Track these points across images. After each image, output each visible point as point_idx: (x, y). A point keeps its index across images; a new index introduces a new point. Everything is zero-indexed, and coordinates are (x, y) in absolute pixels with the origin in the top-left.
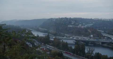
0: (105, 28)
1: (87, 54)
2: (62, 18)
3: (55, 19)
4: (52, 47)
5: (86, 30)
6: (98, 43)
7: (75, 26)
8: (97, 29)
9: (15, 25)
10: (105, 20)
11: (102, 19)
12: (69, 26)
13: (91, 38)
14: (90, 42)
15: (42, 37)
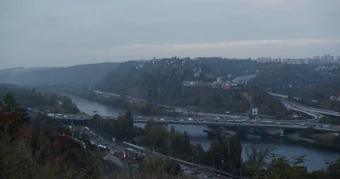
0: (291, 86)
1: (247, 166)
2: (164, 59)
3: (141, 62)
4: (141, 148)
5: (236, 93)
6: (274, 132)
7: (205, 84)
8: (269, 91)
9: (19, 84)
10: (289, 63)
11: (282, 61)
12: (185, 83)
13: (254, 118)
14: (251, 131)
15: (112, 120)
